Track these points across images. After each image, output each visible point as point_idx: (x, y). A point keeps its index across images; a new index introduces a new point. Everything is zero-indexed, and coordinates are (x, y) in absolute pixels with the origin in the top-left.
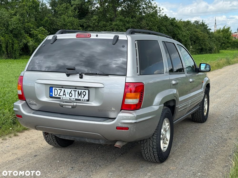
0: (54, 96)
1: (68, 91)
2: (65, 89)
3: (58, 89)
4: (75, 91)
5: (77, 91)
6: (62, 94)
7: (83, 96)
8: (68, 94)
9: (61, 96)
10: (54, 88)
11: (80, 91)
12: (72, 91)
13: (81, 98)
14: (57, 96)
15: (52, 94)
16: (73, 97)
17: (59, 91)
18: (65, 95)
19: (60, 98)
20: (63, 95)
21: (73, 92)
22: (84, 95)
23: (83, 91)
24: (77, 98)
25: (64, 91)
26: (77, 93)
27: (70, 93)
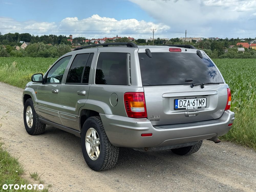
0: (179, 107)
1: (191, 101)
2: (189, 100)
3: (183, 100)
4: (197, 100)
5: (199, 100)
6: (186, 105)
7: (202, 103)
8: (191, 104)
9: (186, 106)
10: (179, 100)
11: (200, 99)
12: (195, 100)
13: (201, 106)
14: (183, 107)
15: (178, 106)
16: (196, 106)
17: (184, 102)
18: (189, 105)
19: (185, 109)
20: (188, 105)
21: (196, 102)
22: (204, 103)
23: (202, 99)
24: (198, 106)
25: (189, 102)
26: (198, 101)
27: (194, 102)
